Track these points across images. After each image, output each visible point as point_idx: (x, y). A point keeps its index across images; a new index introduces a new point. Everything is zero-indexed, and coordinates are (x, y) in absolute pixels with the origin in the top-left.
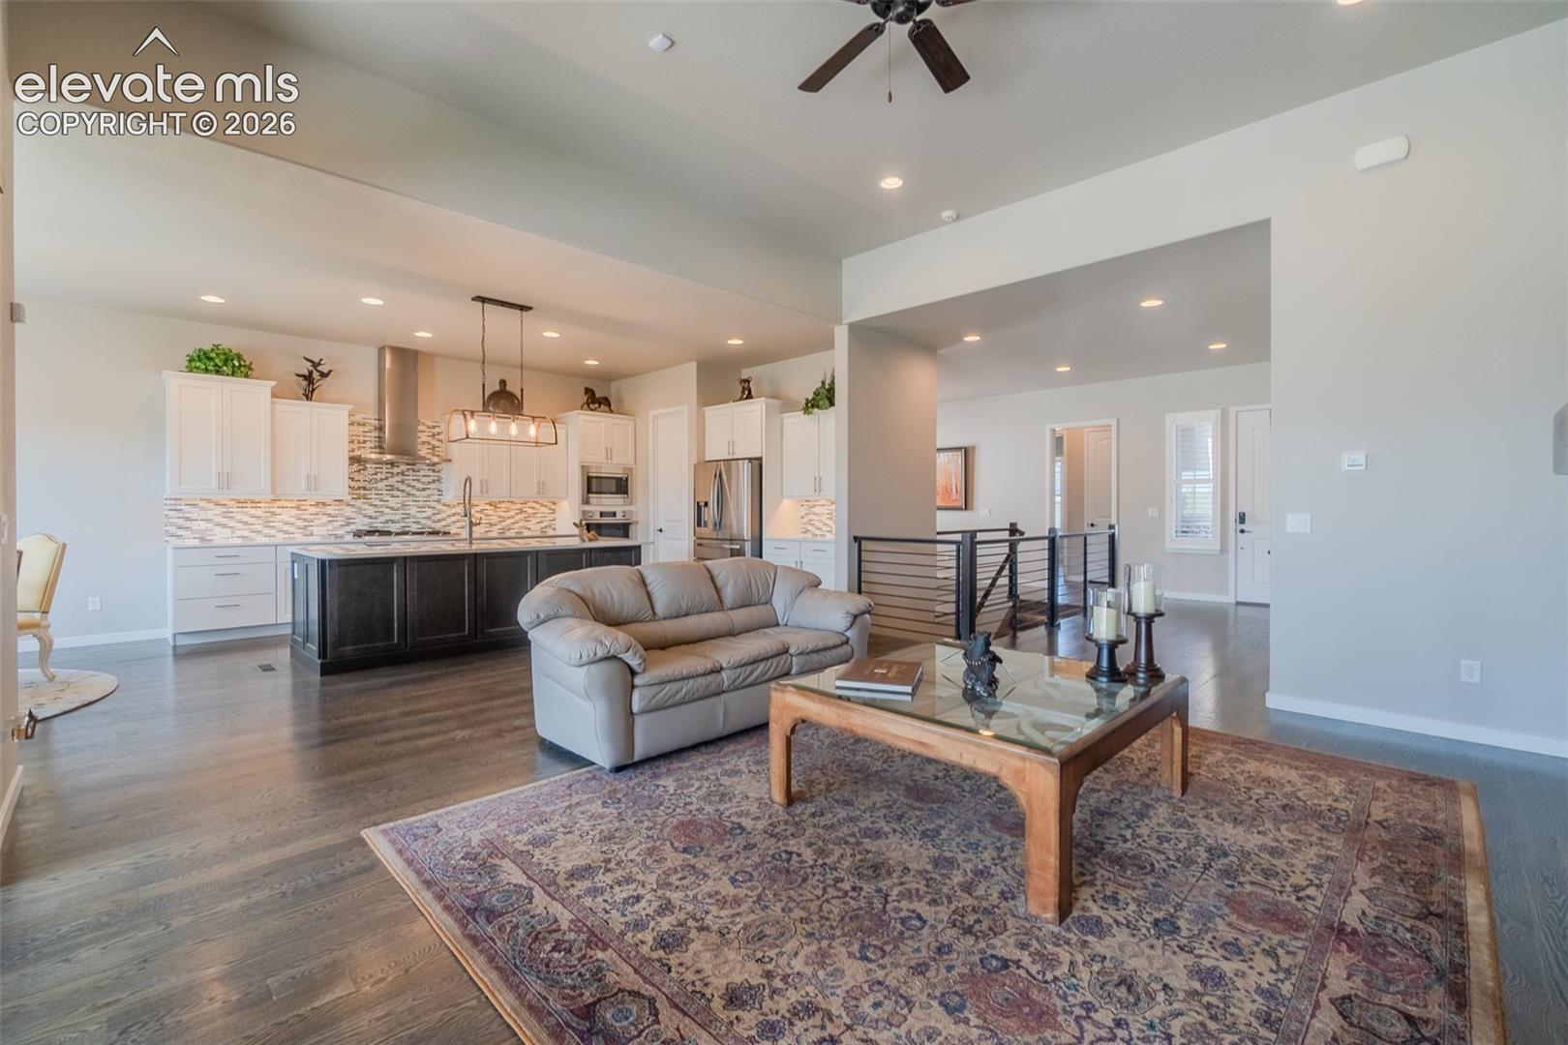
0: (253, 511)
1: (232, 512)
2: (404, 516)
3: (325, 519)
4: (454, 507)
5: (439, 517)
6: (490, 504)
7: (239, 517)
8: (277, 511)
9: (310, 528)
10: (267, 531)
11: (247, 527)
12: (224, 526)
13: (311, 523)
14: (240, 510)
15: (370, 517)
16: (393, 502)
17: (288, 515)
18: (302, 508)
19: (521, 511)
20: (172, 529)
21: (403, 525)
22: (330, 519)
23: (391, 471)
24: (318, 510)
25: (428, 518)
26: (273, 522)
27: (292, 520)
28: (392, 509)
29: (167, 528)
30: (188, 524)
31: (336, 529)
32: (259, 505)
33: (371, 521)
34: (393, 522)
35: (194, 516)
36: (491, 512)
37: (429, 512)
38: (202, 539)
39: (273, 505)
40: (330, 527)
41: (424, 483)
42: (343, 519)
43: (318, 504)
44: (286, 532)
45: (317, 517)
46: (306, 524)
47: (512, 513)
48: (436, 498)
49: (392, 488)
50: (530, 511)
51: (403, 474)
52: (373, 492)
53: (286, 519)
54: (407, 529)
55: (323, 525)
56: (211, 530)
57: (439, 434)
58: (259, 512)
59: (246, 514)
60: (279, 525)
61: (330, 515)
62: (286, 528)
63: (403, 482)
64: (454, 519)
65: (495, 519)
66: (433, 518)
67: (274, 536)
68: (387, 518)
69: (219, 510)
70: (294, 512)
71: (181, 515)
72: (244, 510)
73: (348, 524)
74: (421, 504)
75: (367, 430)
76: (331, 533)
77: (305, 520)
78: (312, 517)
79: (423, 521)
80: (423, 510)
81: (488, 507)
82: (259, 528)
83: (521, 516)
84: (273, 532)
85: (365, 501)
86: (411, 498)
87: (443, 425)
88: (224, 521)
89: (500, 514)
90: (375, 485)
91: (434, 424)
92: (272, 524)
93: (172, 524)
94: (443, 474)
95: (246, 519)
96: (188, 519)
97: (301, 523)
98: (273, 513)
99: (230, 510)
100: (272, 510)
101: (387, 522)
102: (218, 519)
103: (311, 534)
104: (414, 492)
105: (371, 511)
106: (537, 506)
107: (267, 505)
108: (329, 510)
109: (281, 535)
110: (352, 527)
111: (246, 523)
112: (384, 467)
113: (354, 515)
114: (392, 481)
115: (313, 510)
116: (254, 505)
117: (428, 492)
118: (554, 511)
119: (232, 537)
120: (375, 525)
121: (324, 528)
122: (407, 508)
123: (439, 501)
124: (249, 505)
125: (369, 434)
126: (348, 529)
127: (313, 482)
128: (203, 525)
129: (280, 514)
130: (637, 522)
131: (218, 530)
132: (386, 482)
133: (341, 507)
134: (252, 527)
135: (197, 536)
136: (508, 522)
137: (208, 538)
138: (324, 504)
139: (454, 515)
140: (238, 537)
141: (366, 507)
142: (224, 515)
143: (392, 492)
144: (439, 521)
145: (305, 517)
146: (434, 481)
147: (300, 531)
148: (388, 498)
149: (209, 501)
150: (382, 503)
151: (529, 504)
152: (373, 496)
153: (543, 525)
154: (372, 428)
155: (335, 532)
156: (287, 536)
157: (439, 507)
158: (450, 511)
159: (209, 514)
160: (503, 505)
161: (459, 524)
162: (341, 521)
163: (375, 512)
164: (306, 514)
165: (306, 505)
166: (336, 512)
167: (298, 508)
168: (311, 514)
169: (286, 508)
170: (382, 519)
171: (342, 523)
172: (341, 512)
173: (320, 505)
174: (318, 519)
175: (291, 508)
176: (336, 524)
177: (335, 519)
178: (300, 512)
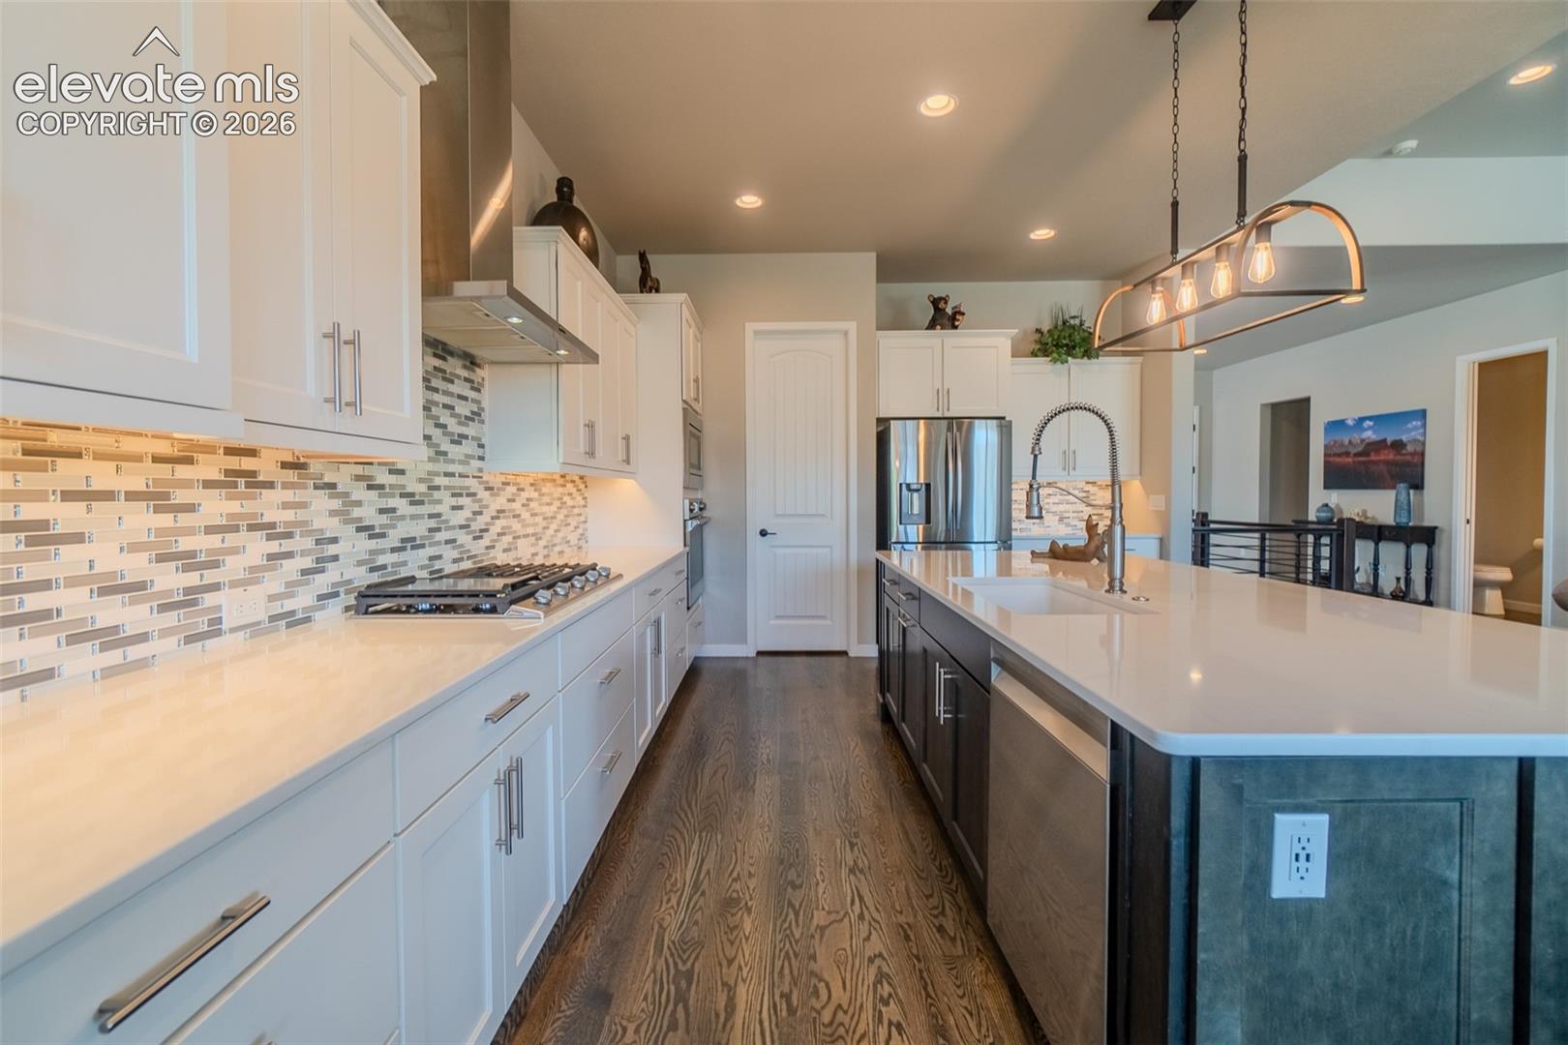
2: (433, 523)
3: (258, 548)
4: (498, 492)
5: (480, 522)
6: (535, 486)
8: (62, 515)
9: (209, 600)
13: (211, 576)
15: (371, 531)
16: (413, 478)
17: (113, 538)
18: (180, 497)
19: (562, 502)
22: (274, 547)
24: (234, 507)
25: (466, 527)
27: (136, 567)
31: (290, 589)
33: (373, 544)
37: (468, 507)
40: (273, 584)
41: (459, 418)
42: (308, 543)
44: (110, 638)
45: (232, 540)
46: (193, 579)
47: (554, 508)
48: (475, 465)
53: (107, 557)
55: (253, 576)
61: (270, 531)
62: (112, 612)
63: (427, 408)
64: (498, 526)
66: (473, 526)
68: (402, 530)
70: (142, 520)
73: (320, 565)
74: (458, 483)
76: (274, 608)
77: (188, 561)
78: (214, 541)
79: (462, 538)
80: (459, 501)
81: (533, 493)
83: (561, 515)
86: (442, 466)
89: (544, 510)
97: (171, 580)
101: (403, 545)
103: (216, 627)
105: (371, 509)
106: (574, 490)
108: (270, 505)
109: (86, 659)
110: (334, 576)
113: (331, 526)
115: (216, 507)
117: (466, 448)
118: (585, 503)
120: (381, 560)
121: (258, 593)
122: (437, 496)
123: (479, 476)
126: (322, 582)
129: (78, 538)
133: (301, 495)
136: (549, 529)
139: (498, 514)
144: (481, 534)
145: (185, 544)
146: (473, 417)
147: (171, 618)
151: (568, 487)
153: (578, 532)
155: (287, 606)
156: (114, 657)
157: (481, 493)
158: (494, 505)
162: (304, 553)
163: (382, 511)
164: (190, 531)
165: (187, 484)
166: (289, 515)
167: (157, 498)
168: (210, 530)
169: (109, 496)
170: (394, 538)
171: (308, 562)
172: (303, 515)
173: (241, 481)
174: (234, 551)
175: (131, 496)
176: (291, 568)
177: (287, 545)
178: (166, 520)
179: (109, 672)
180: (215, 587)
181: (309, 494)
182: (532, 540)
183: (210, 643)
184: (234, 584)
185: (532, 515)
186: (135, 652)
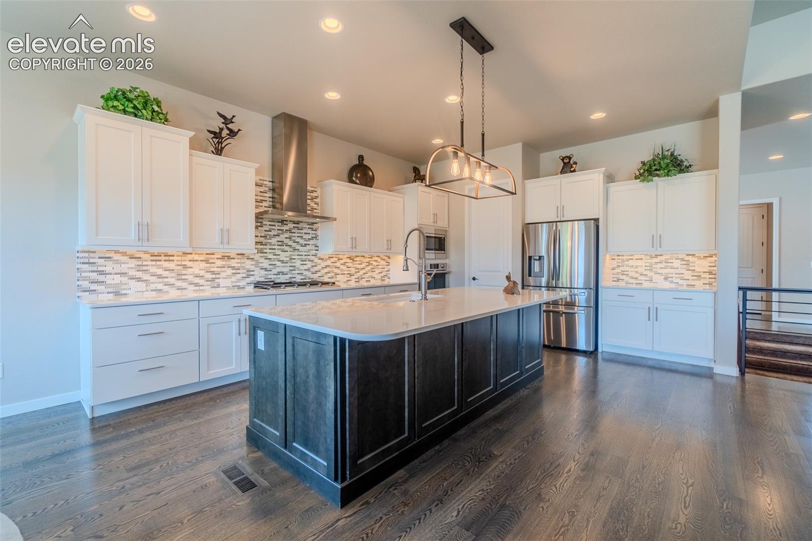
0: (166, 264)
1: (147, 265)
2: (292, 268)
3: (229, 271)
4: (326, 260)
5: (316, 269)
6: (350, 258)
7: (153, 270)
8: (189, 264)
9: (217, 280)
10: (179, 284)
11: (161, 280)
12: (139, 280)
13: (218, 276)
14: (154, 263)
15: (266, 270)
16: (283, 256)
17: (198, 268)
18: (210, 261)
19: (369, 264)
20: (85, 284)
21: (291, 276)
22: (234, 271)
23: (282, 228)
24: (224, 263)
25: (308, 270)
26: (186, 275)
27: (202, 273)
28: (282, 262)
29: (78, 283)
30: (101, 278)
31: (239, 280)
32: (171, 258)
33: (267, 272)
34: (283, 273)
35: (108, 269)
36: (350, 265)
37: (309, 264)
38: (117, 294)
39: (184, 258)
40: (234, 279)
41: (305, 240)
42: (244, 271)
43: (223, 258)
44: (197, 285)
45: (223, 269)
46: (214, 276)
47: (364, 265)
48: (313, 252)
49: (281, 243)
50: (375, 263)
51: (290, 231)
52: (268, 247)
53: (196, 271)
54: (293, 280)
55: (228, 277)
56: (126, 284)
57: (316, 197)
58: (171, 265)
59: (159, 267)
60: (190, 278)
61: (233, 268)
62: (197, 280)
63: (290, 238)
64: (326, 270)
65: (353, 271)
66: (312, 270)
67: (186, 289)
68: (278, 270)
69: (133, 263)
70: (203, 265)
71: (95, 269)
72: (158, 263)
73: (248, 276)
74: (304, 257)
75: (262, 191)
76: (235, 284)
77: (213, 273)
78: (219, 269)
79: (306, 273)
80: (305, 263)
81: (348, 260)
82: (172, 281)
83: (369, 268)
84: (184, 285)
85: (262, 255)
86: (296, 253)
87: (319, 190)
88: (139, 274)
89: (356, 266)
90: (270, 241)
91: (313, 189)
92: (184, 277)
93: (85, 279)
94: (319, 233)
95: (160, 272)
96: (102, 273)
97: (209, 276)
98: (185, 267)
99: (145, 263)
100: (184, 263)
101: (278, 273)
102: (133, 273)
103: (218, 286)
104: (298, 247)
105: (266, 264)
106: (379, 260)
107: (179, 258)
108: (233, 263)
109: (192, 288)
110: (252, 279)
111: (160, 276)
112: (276, 224)
113: (252, 268)
114: (283, 237)
115: (220, 263)
116: (167, 258)
117: (308, 247)
118: (388, 264)
119: (147, 291)
120: (269, 277)
121: (229, 281)
122: (293, 261)
123: (315, 255)
124: (163, 258)
125: (265, 195)
126: (248, 280)
127: (226, 235)
128: (118, 279)
129: (191, 267)
130: (449, 272)
131: (133, 283)
132: (278, 239)
133: (242, 261)
134: (165, 280)
135: (111, 290)
136: (362, 272)
137: (123, 292)
138: (229, 258)
139: (326, 267)
140: (152, 290)
141: (262, 260)
142: (139, 268)
143: (282, 247)
144: (316, 272)
145: (212, 270)
146: (312, 238)
148: (278, 252)
149: (124, 254)
150: (275, 257)
151: (374, 258)
152: (268, 251)
153: (382, 275)
154: (267, 189)
155: (238, 284)
157: (316, 260)
158: (324, 264)
159: (124, 268)
160: (357, 259)
161: (329, 275)
162: (243, 273)
163: (270, 265)
164: (214, 267)
165: (214, 258)
166: (239, 265)
167: (207, 261)
168: (218, 267)
169: (197, 261)
170: (275, 271)
171: (244, 275)
172: (243, 265)
173: (226, 258)
174: (224, 272)
175: (201, 261)
176: (239, 276)
177: (238, 271)
178: (208, 265)
179: (196, 290)
180: (219, 278)
181: (245, 260)
182: (348, 275)
183: (217, 289)
184: (223, 278)
185: (348, 267)
186: (201, 288)
